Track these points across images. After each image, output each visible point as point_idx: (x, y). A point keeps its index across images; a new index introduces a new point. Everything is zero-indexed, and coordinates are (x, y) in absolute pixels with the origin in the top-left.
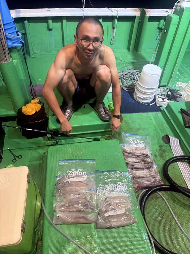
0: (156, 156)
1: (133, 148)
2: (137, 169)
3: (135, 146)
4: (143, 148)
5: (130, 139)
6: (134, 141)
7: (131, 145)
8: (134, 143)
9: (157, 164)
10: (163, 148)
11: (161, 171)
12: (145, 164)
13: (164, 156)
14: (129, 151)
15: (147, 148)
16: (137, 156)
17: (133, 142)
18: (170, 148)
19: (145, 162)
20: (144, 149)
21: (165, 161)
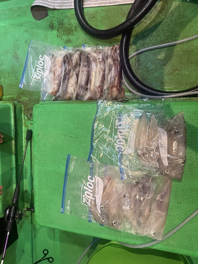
0: (69, 41)
1: (50, 76)
2: (88, 81)
3: (47, 72)
4: (52, 60)
5: (34, 77)
6: (37, 71)
7: (45, 80)
8: (42, 73)
9: (82, 43)
10: (56, 25)
11: (96, 41)
12: (82, 65)
13: (70, 26)
14: (55, 87)
15: (54, 53)
16: (66, 74)
17: (39, 74)
18: (56, 11)
19: (78, 65)
20: (55, 59)
21: (79, 29)
